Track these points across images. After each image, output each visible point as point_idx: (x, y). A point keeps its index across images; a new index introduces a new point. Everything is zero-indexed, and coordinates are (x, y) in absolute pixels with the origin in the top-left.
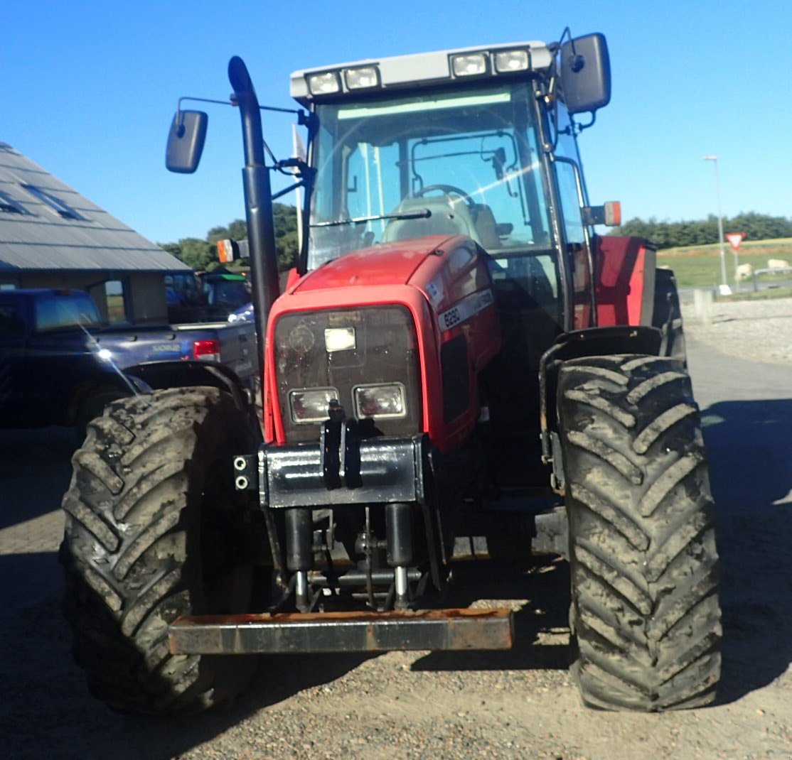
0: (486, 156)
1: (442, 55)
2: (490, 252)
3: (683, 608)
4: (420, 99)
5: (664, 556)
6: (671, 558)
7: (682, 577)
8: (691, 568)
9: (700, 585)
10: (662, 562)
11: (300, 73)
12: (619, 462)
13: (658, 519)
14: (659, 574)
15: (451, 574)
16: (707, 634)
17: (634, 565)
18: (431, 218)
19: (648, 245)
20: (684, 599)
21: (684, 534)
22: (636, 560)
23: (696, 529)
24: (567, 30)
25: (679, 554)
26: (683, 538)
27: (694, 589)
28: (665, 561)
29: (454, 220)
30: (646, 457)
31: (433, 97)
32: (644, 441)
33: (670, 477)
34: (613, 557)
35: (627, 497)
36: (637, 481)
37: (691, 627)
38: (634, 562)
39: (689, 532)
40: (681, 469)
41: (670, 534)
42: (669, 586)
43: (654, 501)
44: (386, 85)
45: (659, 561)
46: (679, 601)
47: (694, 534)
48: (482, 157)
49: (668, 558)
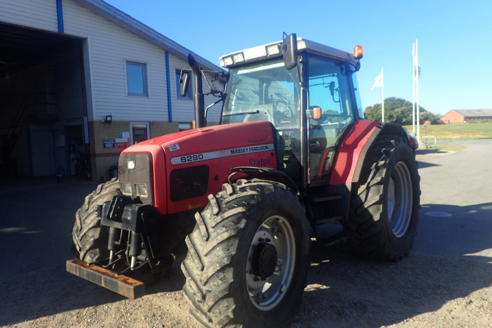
0: (325, 85)
1: (263, 47)
2: (277, 128)
3: (213, 300)
4: (262, 65)
5: (206, 275)
6: (209, 277)
7: (214, 287)
8: (218, 283)
9: (219, 292)
10: (205, 278)
11: (221, 58)
12: (203, 229)
13: (208, 258)
14: (204, 283)
15: (159, 262)
16: (226, 315)
17: (198, 276)
18: (259, 114)
19: (379, 126)
20: (213, 297)
21: (215, 267)
22: (199, 274)
23: (220, 266)
24: (284, 33)
25: (213, 275)
26: (214, 269)
27: (217, 293)
28: (206, 277)
29: (267, 115)
30: (214, 229)
31: (266, 64)
32: (215, 221)
33: (217, 240)
34: (192, 270)
35: (202, 245)
36: (205, 239)
37: (220, 310)
38: (198, 275)
39: (217, 267)
40: (222, 237)
41: (211, 266)
42: (210, 289)
43: (208, 250)
44: (247, 60)
45: (204, 277)
46: (211, 297)
47: (219, 268)
48: (323, 86)
49: (208, 276)
